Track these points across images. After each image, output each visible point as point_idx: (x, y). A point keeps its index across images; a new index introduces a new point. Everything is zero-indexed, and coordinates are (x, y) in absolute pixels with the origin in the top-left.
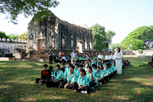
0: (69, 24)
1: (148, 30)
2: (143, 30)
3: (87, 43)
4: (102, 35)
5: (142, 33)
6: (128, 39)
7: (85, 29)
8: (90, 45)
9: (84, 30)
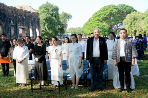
0: (7, 7)
1: (115, 11)
2: (109, 11)
3: (33, 30)
4: (54, 18)
5: (107, 14)
6: (91, 22)
7: (29, 12)
8: (36, 33)
9: (27, 14)
